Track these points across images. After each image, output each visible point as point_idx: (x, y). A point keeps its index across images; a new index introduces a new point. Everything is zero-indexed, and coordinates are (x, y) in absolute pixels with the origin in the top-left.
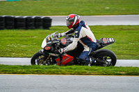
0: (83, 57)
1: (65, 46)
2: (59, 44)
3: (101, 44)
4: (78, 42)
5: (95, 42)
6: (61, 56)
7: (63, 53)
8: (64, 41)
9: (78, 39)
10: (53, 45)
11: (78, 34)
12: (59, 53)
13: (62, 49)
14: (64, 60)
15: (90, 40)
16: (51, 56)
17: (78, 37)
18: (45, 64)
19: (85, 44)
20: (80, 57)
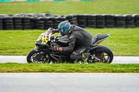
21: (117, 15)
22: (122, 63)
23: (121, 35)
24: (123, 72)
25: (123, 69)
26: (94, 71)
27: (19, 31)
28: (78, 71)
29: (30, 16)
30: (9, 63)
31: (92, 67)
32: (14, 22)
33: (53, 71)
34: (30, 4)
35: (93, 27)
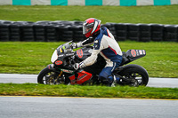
0: (104, 74)
1: (81, 60)
2: (73, 57)
3: (128, 57)
4: (99, 55)
5: (121, 54)
6: (76, 73)
7: (79, 69)
8: (80, 54)
9: (99, 51)
10: (67, 59)
11: (99, 44)
12: (73, 69)
13: (78, 64)
14: (81, 79)
15: (113, 52)
16: (64, 73)
17: (98, 48)
18: (55, 83)
19: (108, 57)
20: (101, 74)
21: (166, 26)
22: (173, 87)
23: (172, 51)
24: (174, 98)
25: (174, 95)
26: (137, 97)
27: (40, 43)
28: (116, 96)
29: (56, 24)
30: (28, 84)
31: (134, 91)
32: (34, 31)
33: (85, 95)
34: (55, 9)
35: (136, 40)
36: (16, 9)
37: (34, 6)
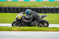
32: (56, 10)
36: (50, 3)
37: (56, 2)
